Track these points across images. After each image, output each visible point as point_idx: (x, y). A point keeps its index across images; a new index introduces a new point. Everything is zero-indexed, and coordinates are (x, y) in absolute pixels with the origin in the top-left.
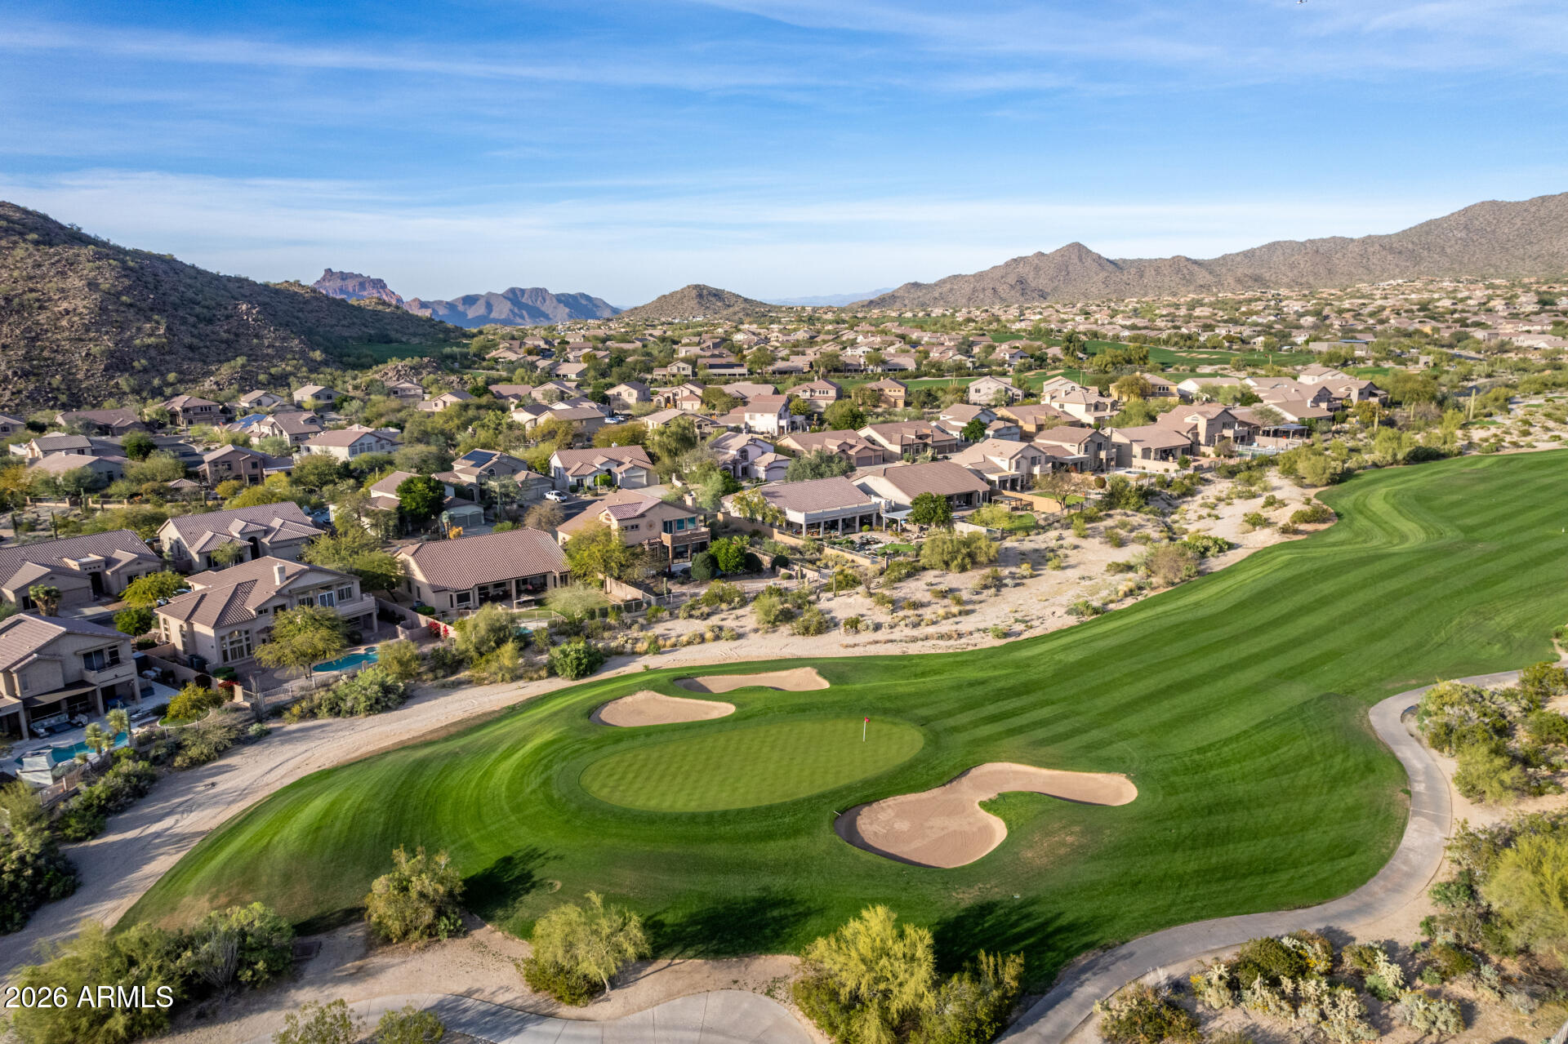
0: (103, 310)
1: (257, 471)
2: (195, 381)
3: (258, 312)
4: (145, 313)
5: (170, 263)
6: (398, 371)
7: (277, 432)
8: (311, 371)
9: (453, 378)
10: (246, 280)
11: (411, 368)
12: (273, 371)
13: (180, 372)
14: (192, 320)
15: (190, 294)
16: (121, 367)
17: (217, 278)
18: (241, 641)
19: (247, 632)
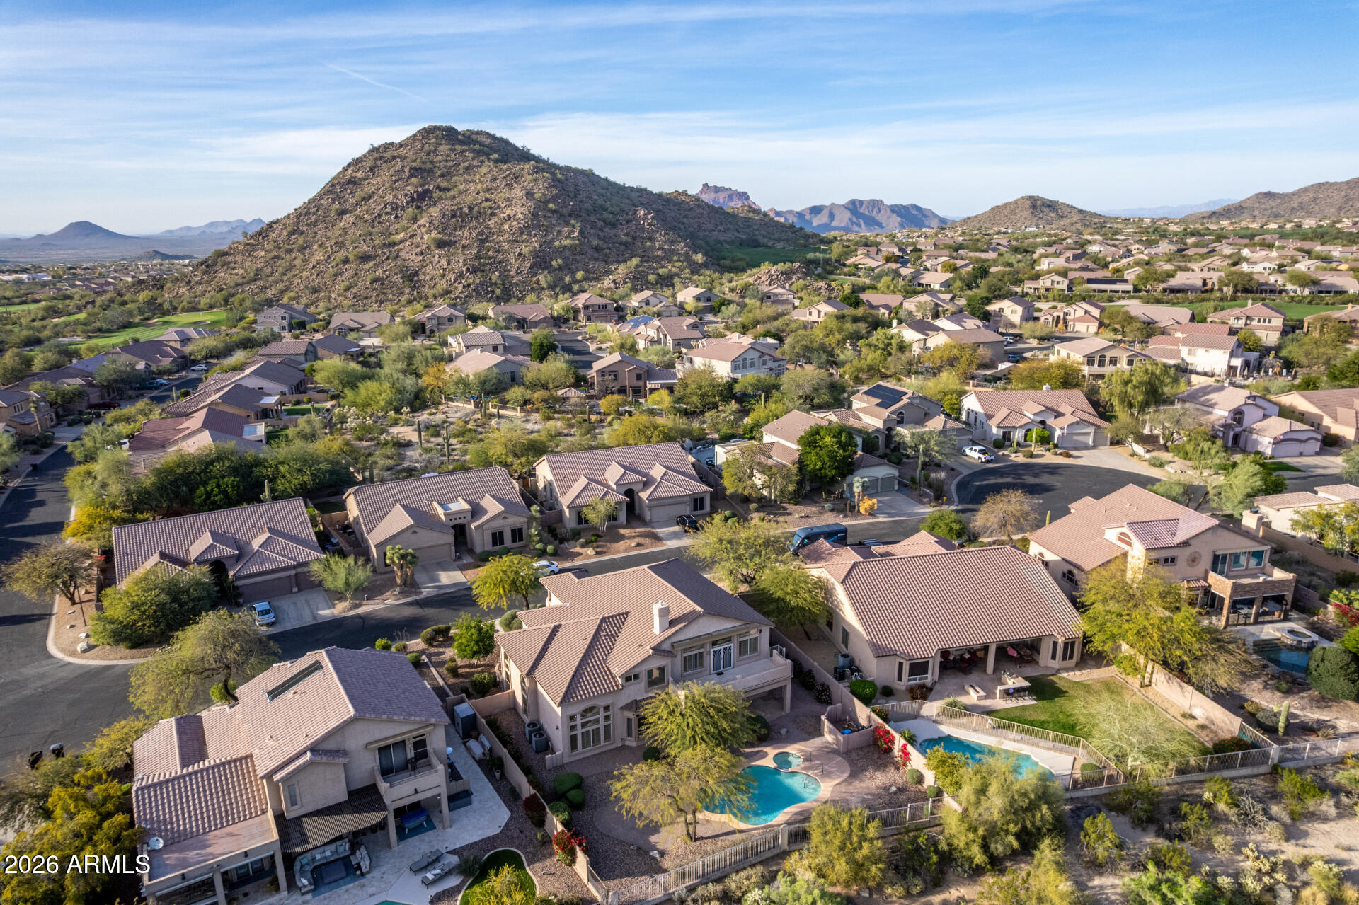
0: (535, 215)
1: (641, 383)
2: (597, 279)
3: (653, 218)
4: (564, 218)
5: (589, 175)
6: (771, 275)
7: (661, 336)
8: (693, 273)
9: (822, 284)
10: (645, 190)
11: (783, 273)
12: (661, 271)
13: (587, 271)
14: (600, 224)
15: (601, 201)
16: (543, 265)
17: (623, 188)
18: (597, 721)
19: (607, 708)
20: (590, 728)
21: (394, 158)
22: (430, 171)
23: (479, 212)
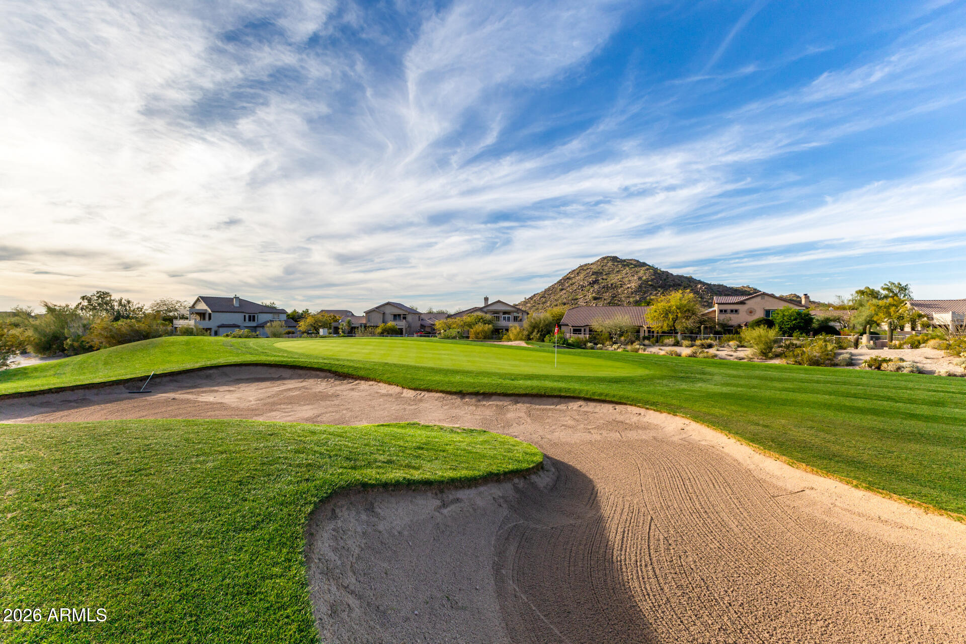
21: (587, 269)
22: (602, 273)
23: (615, 286)
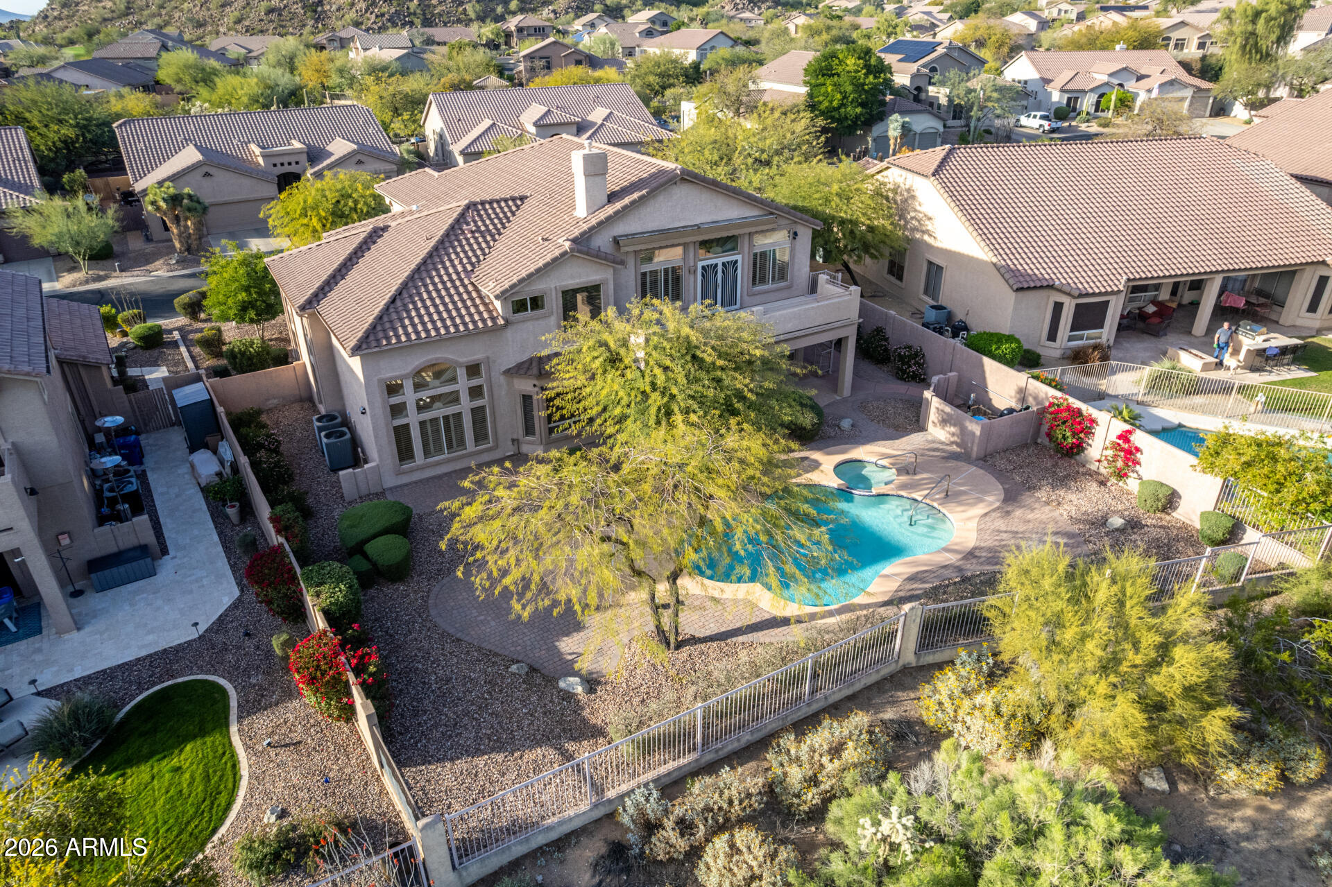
2: (535, 10)
6: (736, 4)
11: (750, 2)
12: (608, 2)
18: (454, 398)
19: (473, 370)
20: (439, 412)
